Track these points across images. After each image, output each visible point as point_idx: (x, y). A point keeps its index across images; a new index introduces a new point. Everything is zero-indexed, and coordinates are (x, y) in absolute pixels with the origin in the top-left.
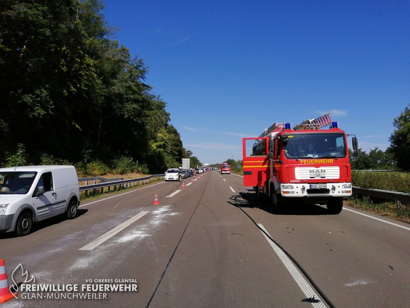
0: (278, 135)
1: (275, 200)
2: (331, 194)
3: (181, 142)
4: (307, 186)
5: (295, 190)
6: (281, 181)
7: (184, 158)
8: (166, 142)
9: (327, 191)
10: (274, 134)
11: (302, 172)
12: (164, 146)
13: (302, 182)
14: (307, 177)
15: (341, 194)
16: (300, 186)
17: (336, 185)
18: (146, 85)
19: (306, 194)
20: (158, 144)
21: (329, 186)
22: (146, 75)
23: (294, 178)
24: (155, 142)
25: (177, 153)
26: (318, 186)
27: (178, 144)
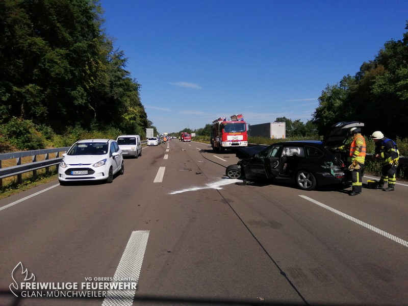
0: (222, 123)
1: (220, 148)
2: (240, 145)
3: (145, 114)
4: (231, 143)
5: (227, 144)
6: (222, 141)
7: (147, 128)
8: (136, 115)
9: (238, 144)
10: (220, 122)
11: (230, 138)
12: (134, 119)
13: (229, 141)
14: (231, 139)
15: (243, 145)
16: (229, 142)
17: (241, 142)
18: (125, 71)
19: (231, 145)
20: (130, 116)
21: (239, 142)
22: (126, 63)
23: (226, 139)
24: (128, 114)
25: (143, 124)
26: (235, 143)
27: (143, 115)
